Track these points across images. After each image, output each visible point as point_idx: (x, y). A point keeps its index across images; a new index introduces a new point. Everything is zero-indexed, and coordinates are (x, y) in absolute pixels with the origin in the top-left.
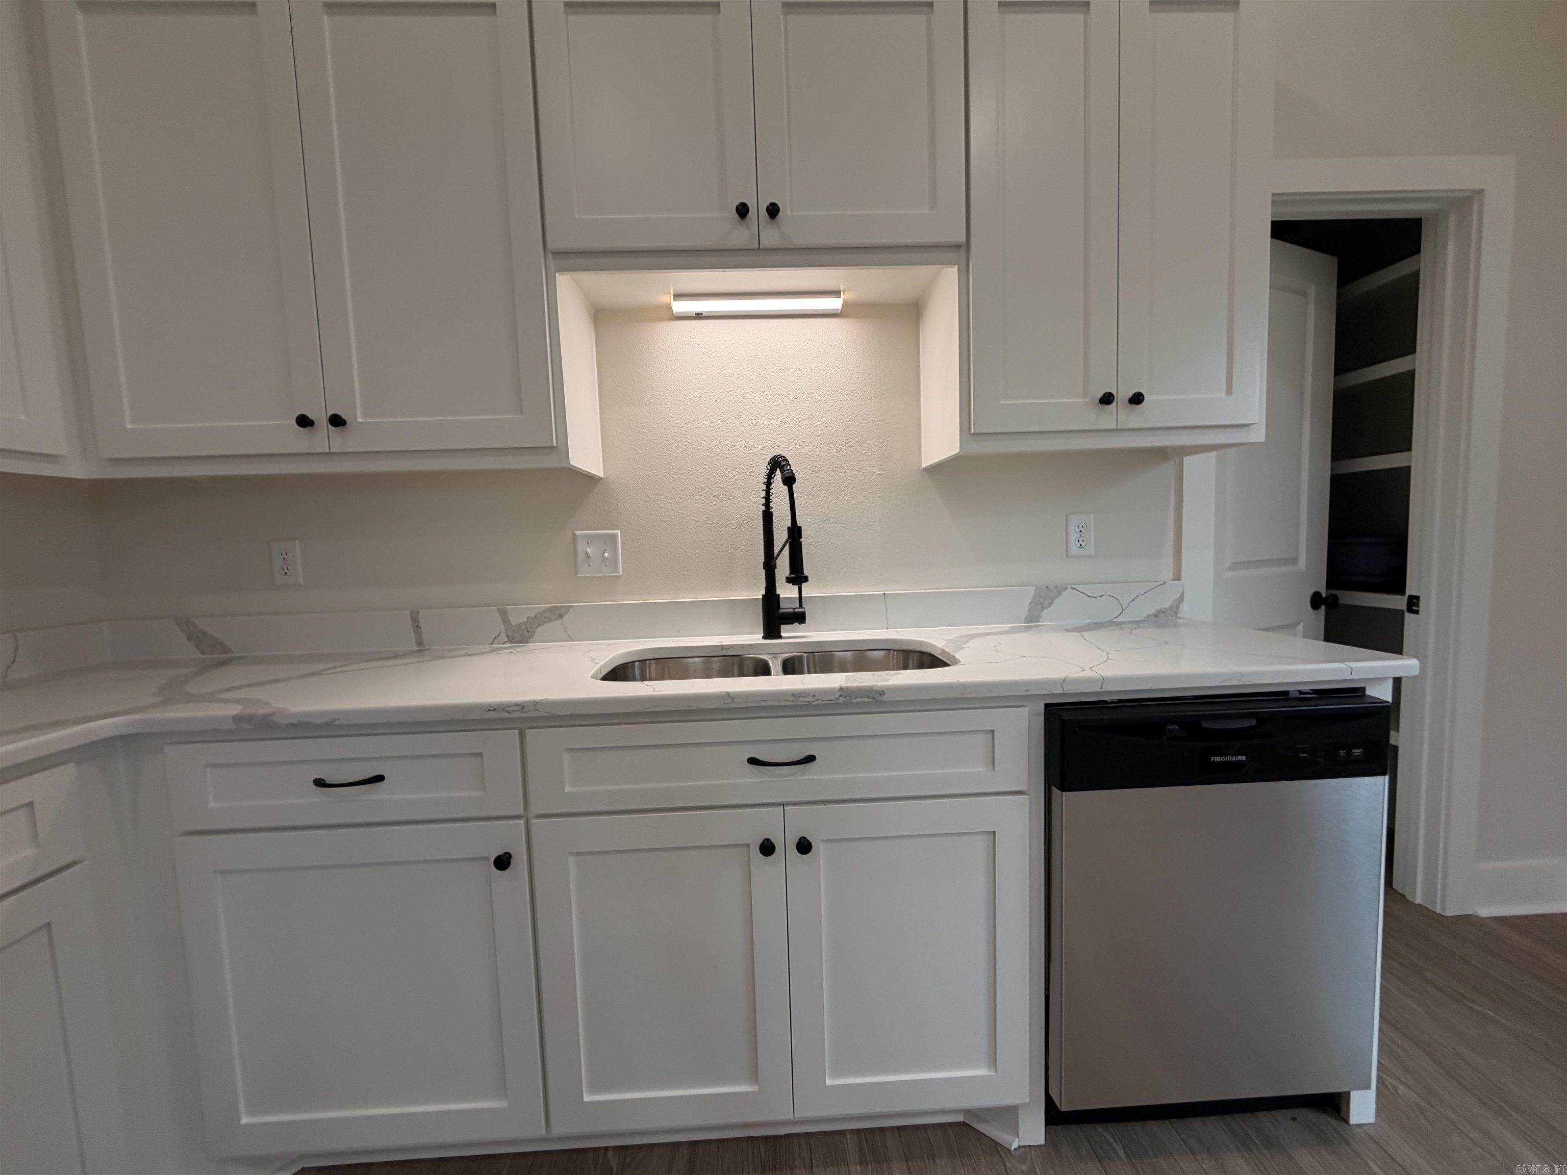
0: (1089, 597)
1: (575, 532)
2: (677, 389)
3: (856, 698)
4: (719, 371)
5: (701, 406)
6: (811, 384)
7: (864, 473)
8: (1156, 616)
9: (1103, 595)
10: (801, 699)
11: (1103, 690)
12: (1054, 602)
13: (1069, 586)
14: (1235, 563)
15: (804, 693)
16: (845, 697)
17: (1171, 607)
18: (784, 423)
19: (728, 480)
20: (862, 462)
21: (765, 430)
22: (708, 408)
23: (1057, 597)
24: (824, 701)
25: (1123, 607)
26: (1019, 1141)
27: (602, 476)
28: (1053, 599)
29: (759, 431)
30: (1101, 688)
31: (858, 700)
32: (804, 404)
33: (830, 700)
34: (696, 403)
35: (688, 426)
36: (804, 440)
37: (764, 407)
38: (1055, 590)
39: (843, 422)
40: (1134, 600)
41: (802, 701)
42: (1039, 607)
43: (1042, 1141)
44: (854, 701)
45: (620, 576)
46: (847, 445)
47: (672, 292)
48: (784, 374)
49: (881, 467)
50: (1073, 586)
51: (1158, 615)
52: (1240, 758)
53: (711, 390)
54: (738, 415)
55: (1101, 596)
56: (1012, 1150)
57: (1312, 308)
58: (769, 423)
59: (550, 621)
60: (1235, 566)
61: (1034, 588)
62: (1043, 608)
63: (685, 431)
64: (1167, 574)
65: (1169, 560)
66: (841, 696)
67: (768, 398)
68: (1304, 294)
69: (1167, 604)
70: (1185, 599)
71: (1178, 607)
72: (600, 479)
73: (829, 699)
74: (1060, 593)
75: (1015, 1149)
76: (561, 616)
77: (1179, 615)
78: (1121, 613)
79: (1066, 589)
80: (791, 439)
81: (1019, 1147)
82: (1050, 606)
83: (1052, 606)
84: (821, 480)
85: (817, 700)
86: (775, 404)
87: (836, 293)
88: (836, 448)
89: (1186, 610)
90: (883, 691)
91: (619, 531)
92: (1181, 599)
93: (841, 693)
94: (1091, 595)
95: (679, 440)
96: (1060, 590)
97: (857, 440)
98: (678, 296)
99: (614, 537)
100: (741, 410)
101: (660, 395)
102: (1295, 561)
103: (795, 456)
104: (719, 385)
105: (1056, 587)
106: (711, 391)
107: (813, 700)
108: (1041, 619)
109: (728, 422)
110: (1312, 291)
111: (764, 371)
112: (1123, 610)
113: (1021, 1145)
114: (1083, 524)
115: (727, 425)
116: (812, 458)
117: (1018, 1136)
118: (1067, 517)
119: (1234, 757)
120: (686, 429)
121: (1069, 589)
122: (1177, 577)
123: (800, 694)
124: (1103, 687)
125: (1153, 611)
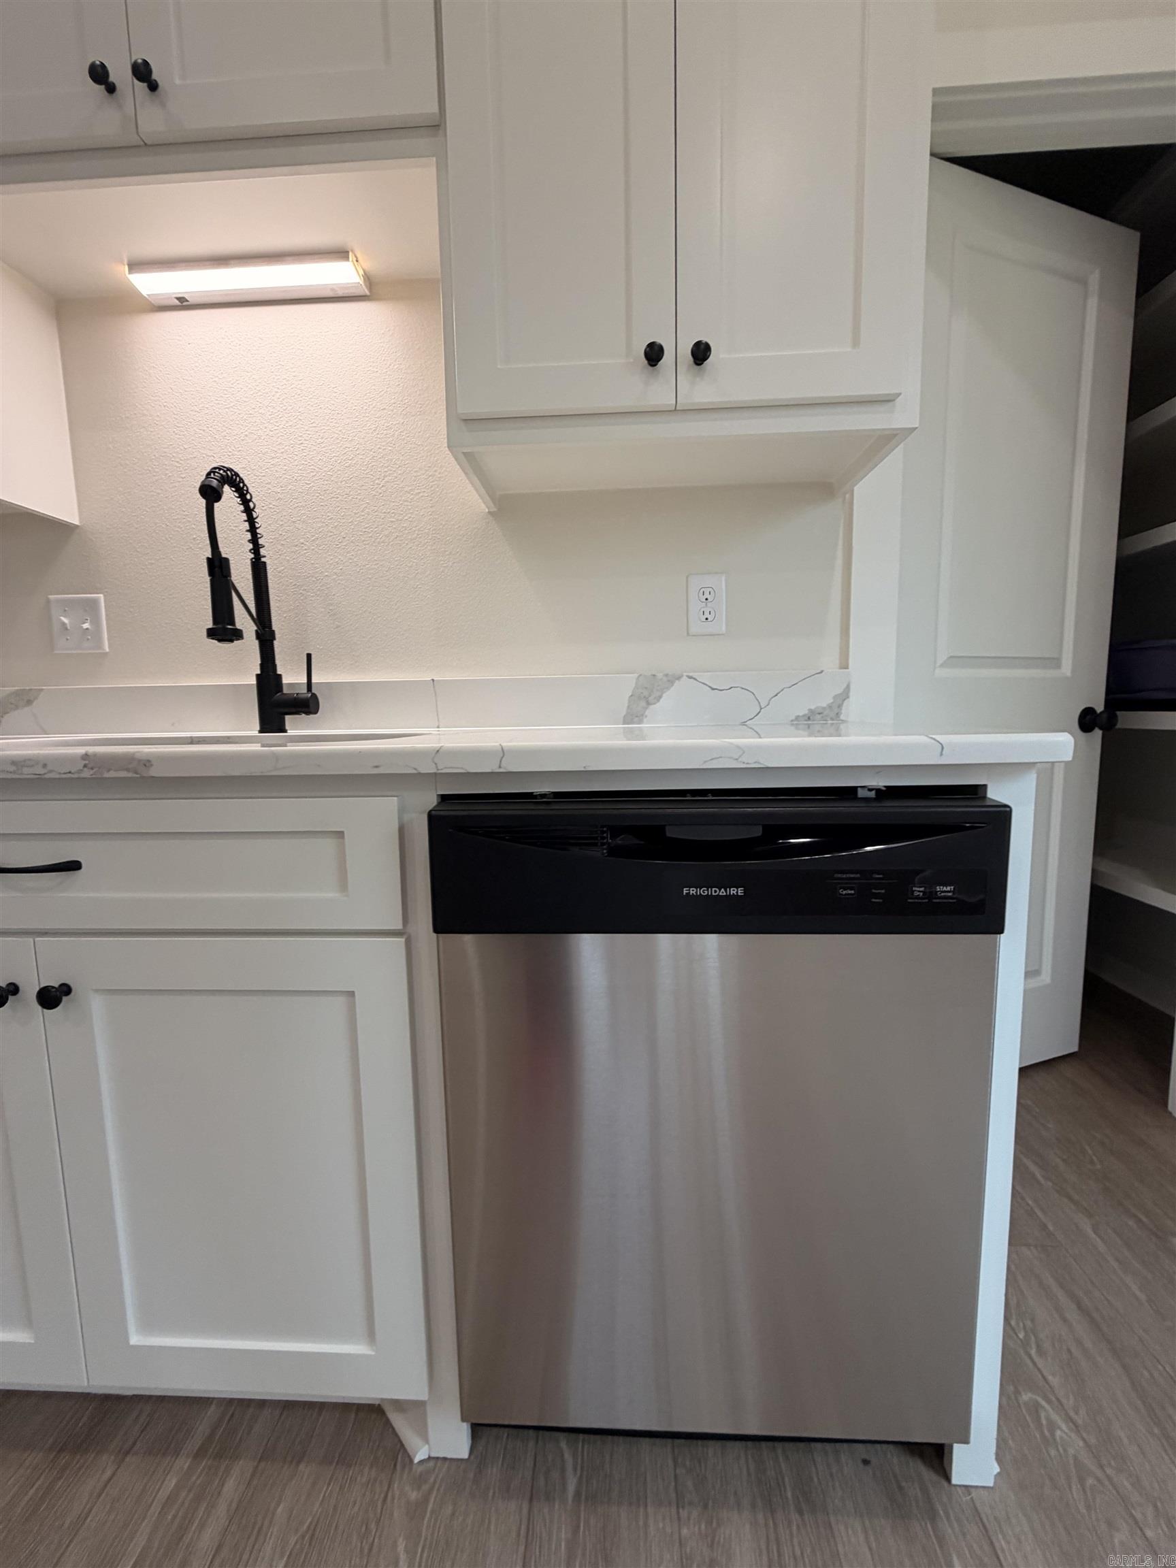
0: (713, 689)
1: (50, 597)
2: (164, 406)
3: (109, 771)
4: (216, 379)
5: (195, 428)
6: (335, 395)
7: (410, 517)
8: (809, 718)
9: (731, 688)
10: (26, 770)
11: (501, 770)
12: (664, 695)
13: (685, 674)
14: (951, 657)
15: (30, 760)
16: (92, 769)
17: (830, 707)
18: (302, 450)
19: (234, 528)
20: (406, 503)
21: (279, 460)
22: (204, 430)
23: (668, 688)
24: (60, 773)
25: (761, 704)
26: (430, 1449)
27: (76, 522)
28: (662, 691)
29: (270, 461)
30: (500, 767)
31: (112, 774)
32: (328, 423)
33: (70, 772)
34: (189, 424)
35: (180, 456)
36: (329, 473)
37: (276, 428)
38: (665, 679)
39: (379, 448)
40: (776, 695)
41: (27, 772)
42: (643, 704)
43: (464, 1454)
44: (106, 775)
45: (107, 653)
46: (386, 479)
47: (126, 262)
48: (300, 382)
49: (434, 509)
50: (691, 674)
51: (811, 718)
52: (733, 891)
53: (207, 406)
54: (243, 440)
55: (730, 688)
56: (416, 1460)
57: (1093, 303)
58: (283, 450)
59: (17, 707)
60: (954, 661)
61: (636, 675)
62: (648, 704)
63: (178, 462)
64: (829, 661)
65: (835, 641)
66: (85, 766)
67: (280, 416)
68: (1083, 282)
69: (824, 701)
70: (851, 694)
71: (840, 706)
72: (77, 526)
73: (68, 771)
74: (671, 682)
75: (421, 1462)
76: (29, 702)
77: (842, 717)
78: (759, 712)
79: (679, 678)
80: (312, 472)
81: (430, 1458)
82: (658, 701)
83: (661, 700)
84: (352, 527)
85: (51, 771)
86: (291, 423)
87: (341, 253)
88: (372, 483)
89: (852, 710)
90: (149, 761)
91: (101, 595)
92: (845, 695)
93: (87, 762)
94: (715, 687)
95: (170, 474)
96: (672, 679)
97: (399, 472)
98: (137, 265)
99: (94, 604)
100: (246, 433)
101: (144, 415)
102: (1056, 662)
103: (318, 495)
104: (217, 400)
105: (667, 675)
106: (207, 408)
107: (46, 771)
108: (645, 720)
109: (230, 450)
110: (1094, 279)
111: (274, 378)
112: (761, 709)
113: (433, 1455)
114: (711, 589)
115: (230, 454)
116: (340, 497)
117: (427, 1441)
118: (687, 578)
119: (723, 890)
120: (178, 460)
121: (685, 677)
122: (844, 665)
123: (25, 761)
124: (503, 764)
125: (803, 711)
